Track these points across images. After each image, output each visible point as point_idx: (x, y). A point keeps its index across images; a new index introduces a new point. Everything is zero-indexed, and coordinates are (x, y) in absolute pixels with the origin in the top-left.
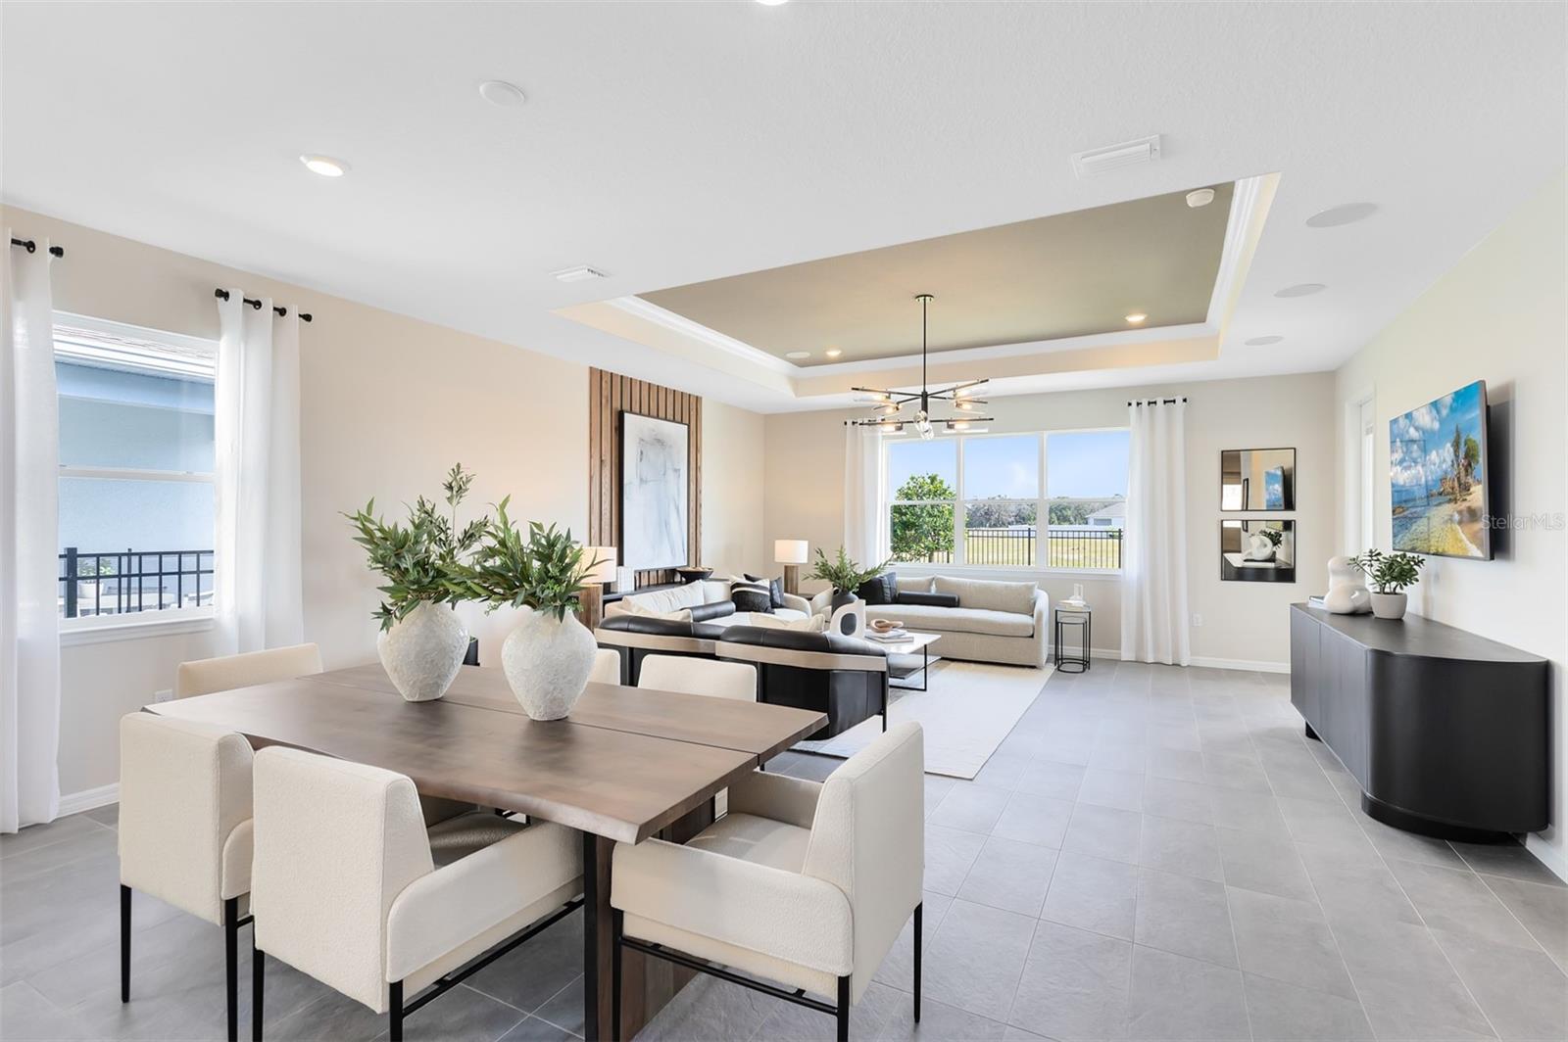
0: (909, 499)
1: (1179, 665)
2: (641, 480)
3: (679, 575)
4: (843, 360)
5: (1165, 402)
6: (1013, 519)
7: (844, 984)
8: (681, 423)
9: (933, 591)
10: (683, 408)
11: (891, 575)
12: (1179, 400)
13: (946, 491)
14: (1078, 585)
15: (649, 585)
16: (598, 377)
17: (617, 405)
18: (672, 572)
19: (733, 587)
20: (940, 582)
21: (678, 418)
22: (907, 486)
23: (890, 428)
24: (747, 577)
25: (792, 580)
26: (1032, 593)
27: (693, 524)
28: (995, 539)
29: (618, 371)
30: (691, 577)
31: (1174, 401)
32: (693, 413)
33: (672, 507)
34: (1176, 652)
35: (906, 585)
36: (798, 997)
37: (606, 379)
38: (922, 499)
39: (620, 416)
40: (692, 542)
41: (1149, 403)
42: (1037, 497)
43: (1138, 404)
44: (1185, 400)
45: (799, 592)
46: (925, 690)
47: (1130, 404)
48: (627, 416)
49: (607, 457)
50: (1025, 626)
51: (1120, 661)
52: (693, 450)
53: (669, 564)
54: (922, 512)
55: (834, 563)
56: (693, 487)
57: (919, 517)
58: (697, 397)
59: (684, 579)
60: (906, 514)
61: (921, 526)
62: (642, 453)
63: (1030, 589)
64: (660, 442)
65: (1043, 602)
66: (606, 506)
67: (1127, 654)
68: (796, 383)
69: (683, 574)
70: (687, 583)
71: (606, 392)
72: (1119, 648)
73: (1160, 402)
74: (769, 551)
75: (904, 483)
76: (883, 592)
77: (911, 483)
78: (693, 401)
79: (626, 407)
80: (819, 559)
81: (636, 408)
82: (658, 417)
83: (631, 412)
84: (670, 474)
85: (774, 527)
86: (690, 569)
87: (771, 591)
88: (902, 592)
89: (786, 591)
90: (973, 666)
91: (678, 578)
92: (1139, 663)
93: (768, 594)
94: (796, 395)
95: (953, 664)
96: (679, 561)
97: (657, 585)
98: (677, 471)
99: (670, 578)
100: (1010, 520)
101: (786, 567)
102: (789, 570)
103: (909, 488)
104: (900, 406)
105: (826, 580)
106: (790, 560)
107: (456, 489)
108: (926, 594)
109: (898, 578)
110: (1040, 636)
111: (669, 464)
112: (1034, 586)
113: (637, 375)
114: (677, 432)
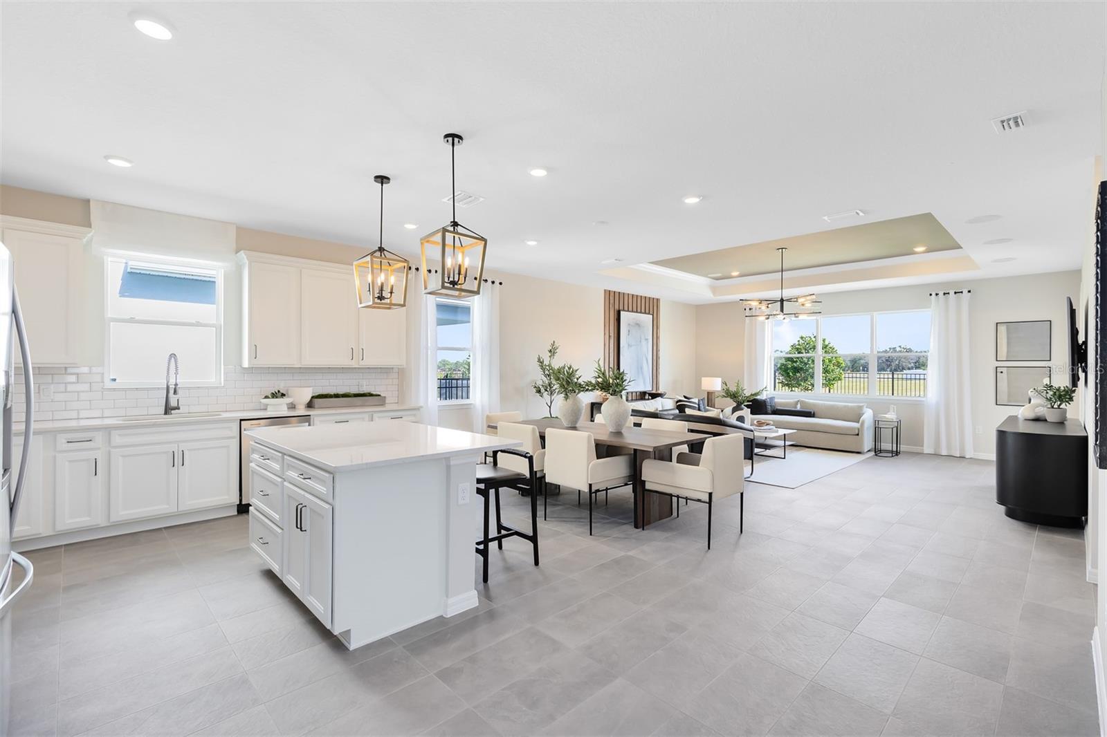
0: (799, 353)
1: (964, 457)
2: (629, 345)
3: (647, 395)
4: (741, 276)
5: (955, 293)
6: (912, 365)
7: (710, 494)
8: (649, 314)
9: (799, 408)
10: (650, 306)
11: (772, 399)
12: (965, 291)
13: (827, 346)
14: (893, 406)
15: (632, 400)
16: (608, 294)
17: (617, 307)
18: (644, 393)
19: (677, 402)
20: (802, 403)
21: (647, 311)
22: (797, 343)
23: (762, 318)
24: (685, 397)
25: (712, 400)
26: (862, 410)
27: (655, 368)
28: (904, 382)
29: (617, 290)
30: (654, 396)
31: (962, 292)
32: (655, 308)
33: (644, 359)
34: (962, 448)
35: (781, 404)
36: (699, 500)
37: (612, 294)
38: (808, 352)
39: (619, 313)
40: (655, 377)
41: (944, 294)
42: (869, 353)
43: (937, 294)
44: (969, 292)
45: (716, 406)
46: (784, 458)
47: (931, 295)
48: (622, 312)
49: (612, 334)
50: (853, 429)
51: (923, 453)
52: (655, 327)
53: (642, 389)
54: (808, 361)
55: (733, 389)
56: (655, 348)
57: (806, 364)
58: (657, 299)
59: (650, 398)
60: (796, 362)
61: (807, 370)
62: (629, 331)
63: (861, 408)
64: (638, 325)
65: (868, 416)
66: (612, 359)
67: (927, 449)
68: (714, 290)
69: (650, 394)
70: (652, 399)
71: (612, 301)
72: (923, 446)
73: (952, 293)
74: (699, 383)
75: (795, 340)
76: (766, 407)
77: (801, 341)
78: (655, 301)
79: (621, 308)
80: (725, 387)
81: (626, 308)
82: (637, 312)
83: (624, 310)
84: (644, 343)
85: (701, 368)
86: (654, 392)
87: (699, 405)
88: (779, 408)
89: (708, 406)
90: (820, 450)
91: (647, 397)
92: (937, 455)
93: (697, 406)
94: (714, 294)
95: (807, 449)
96: (648, 388)
97: (636, 400)
98: (647, 339)
99: (642, 396)
100: (910, 366)
101: (708, 393)
102: (709, 394)
103: (799, 345)
104: (770, 306)
105: (729, 399)
106: (711, 389)
107: (552, 352)
108: (793, 409)
109: (776, 400)
110: (862, 434)
111: (643, 337)
112: (863, 406)
113: (626, 292)
114: (647, 319)
